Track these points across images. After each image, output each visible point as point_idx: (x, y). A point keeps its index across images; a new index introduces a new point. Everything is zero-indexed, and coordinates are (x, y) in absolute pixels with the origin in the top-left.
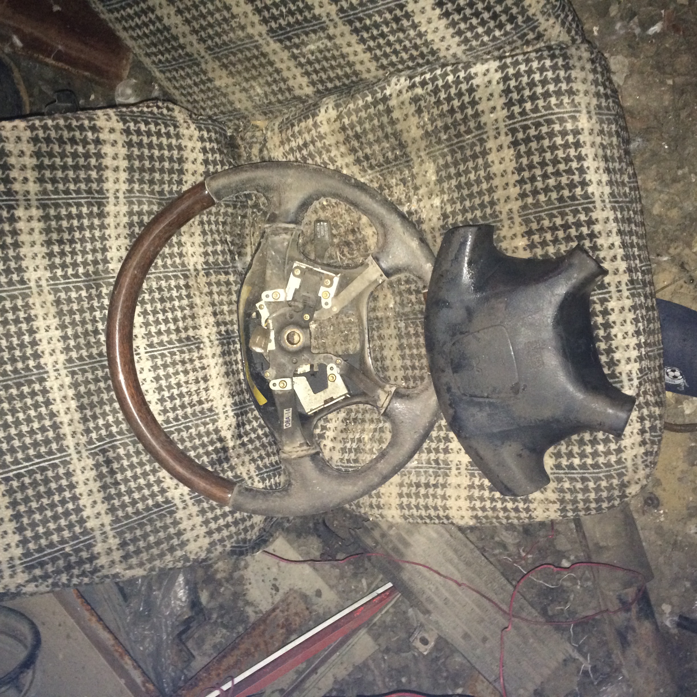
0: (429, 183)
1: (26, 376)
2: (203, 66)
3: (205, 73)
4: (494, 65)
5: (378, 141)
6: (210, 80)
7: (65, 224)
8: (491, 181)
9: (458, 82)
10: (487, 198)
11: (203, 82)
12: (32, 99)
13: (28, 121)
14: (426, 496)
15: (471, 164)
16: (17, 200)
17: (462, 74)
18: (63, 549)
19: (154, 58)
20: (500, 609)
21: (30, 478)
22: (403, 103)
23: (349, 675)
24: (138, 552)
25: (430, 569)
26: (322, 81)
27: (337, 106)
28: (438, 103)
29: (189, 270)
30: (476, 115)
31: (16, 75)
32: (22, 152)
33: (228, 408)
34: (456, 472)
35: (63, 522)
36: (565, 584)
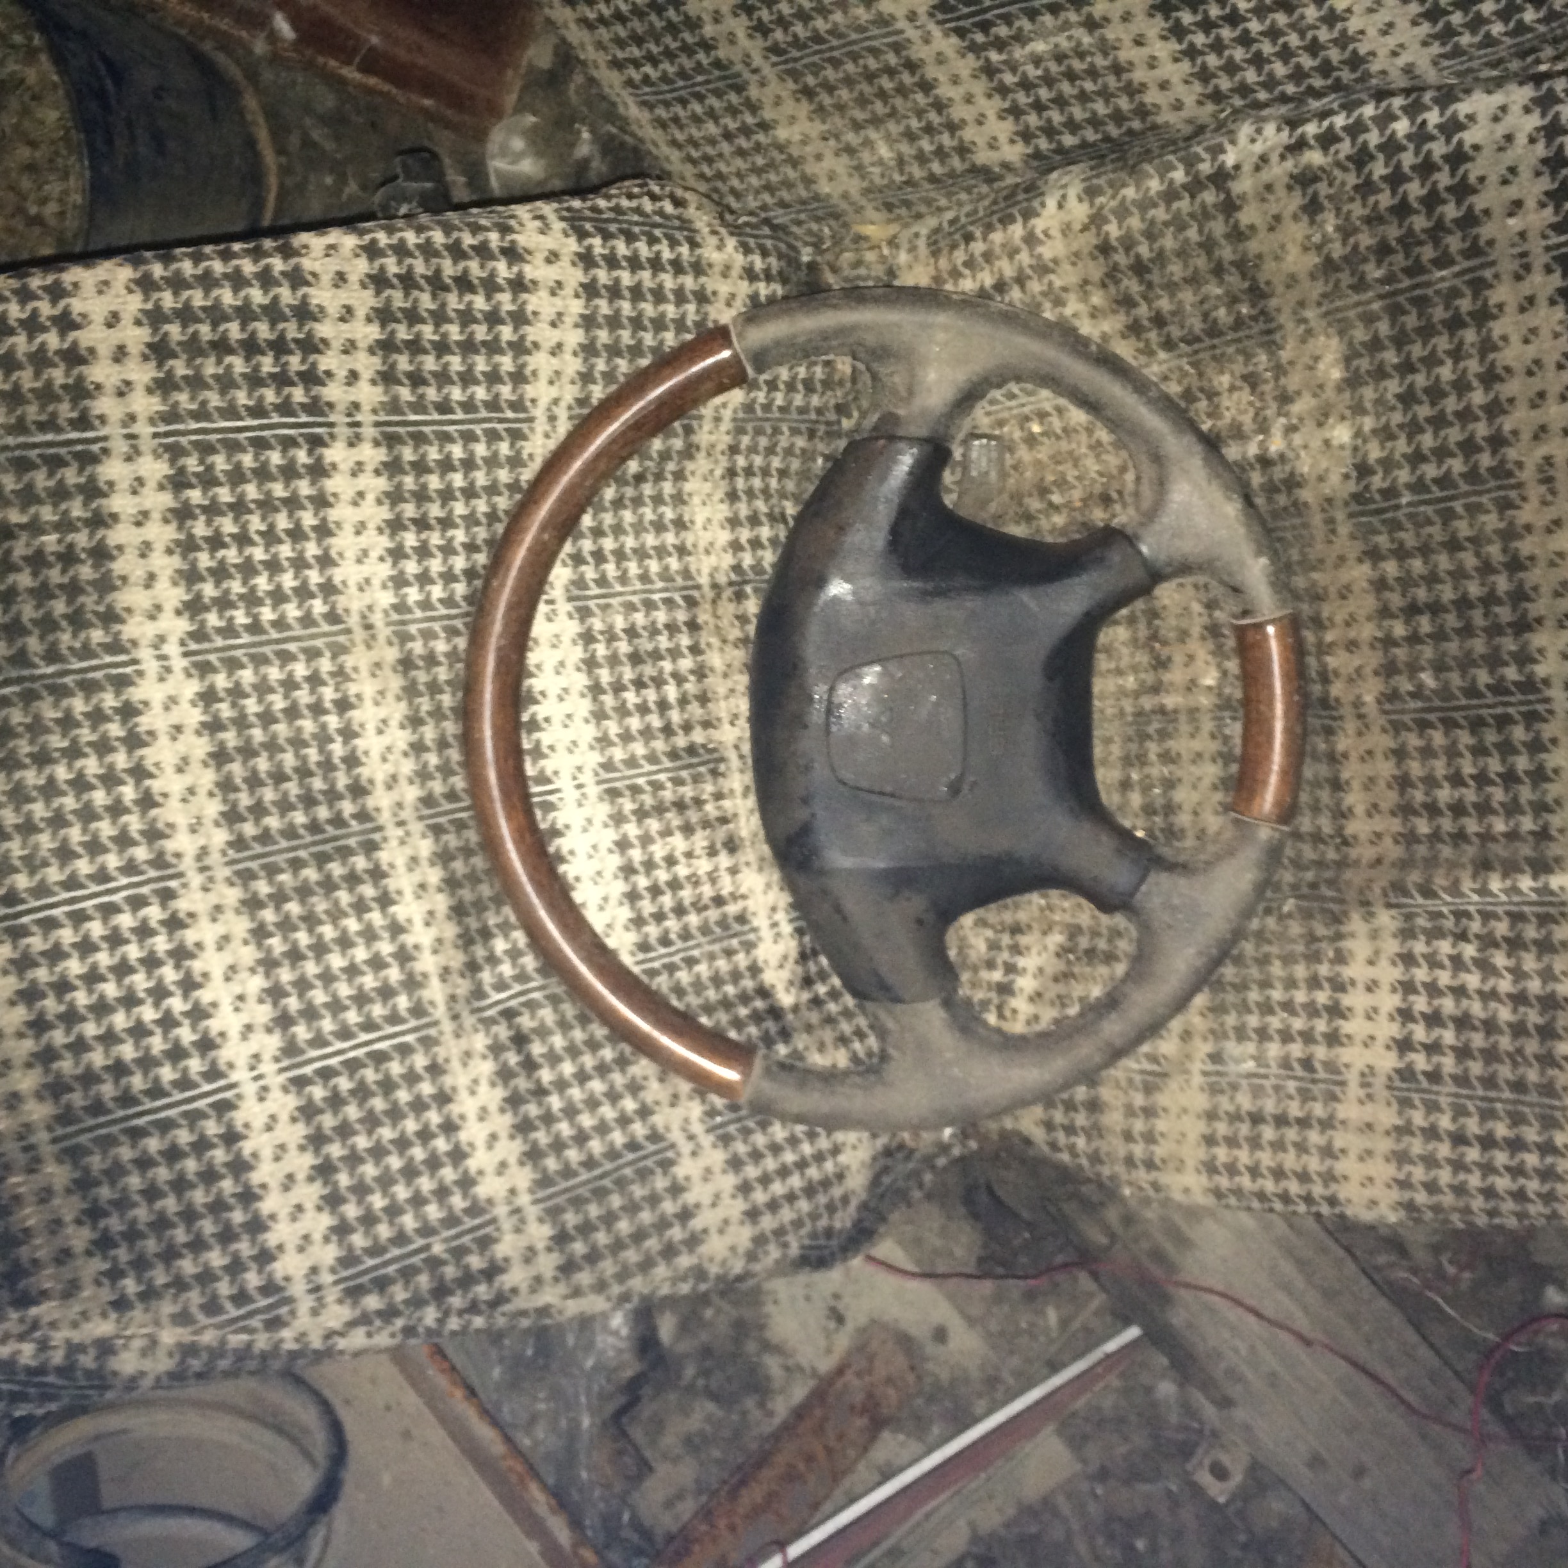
0: (1321, 387)
1: (335, 839)
2: (754, 92)
3: (753, 107)
4: (1521, 95)
5: (1193, 280)
6: (764, 126)
7: (434, 482)
8: (1497, 386)
9: (1421, 136)
10: (1481, 429)
11: (746, 131)
12: (283, 160)
13: (361, 233)
14: (1278, 1146)
15: (1442, 343)
16: (331, 425)
17: (1433, 117)
18: (427, 1247)
19: (632, 73)
20: (1403, 1401)
21: (351, 1077)
22: (1269, 187)
23: (1007, 1525)
24: (593, 1257)
25: (1238, 1303)
26: (1050, 131)
27: (1091, 192)
28: (1366, 188)
29: (698, 587)
30: (1469, 220)
31: (251, 102)
32: (349, 310)
33: (781, 916)
34: (1362, 1093)
35: (426, 1184)
36: (1551, 1342)
